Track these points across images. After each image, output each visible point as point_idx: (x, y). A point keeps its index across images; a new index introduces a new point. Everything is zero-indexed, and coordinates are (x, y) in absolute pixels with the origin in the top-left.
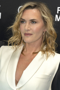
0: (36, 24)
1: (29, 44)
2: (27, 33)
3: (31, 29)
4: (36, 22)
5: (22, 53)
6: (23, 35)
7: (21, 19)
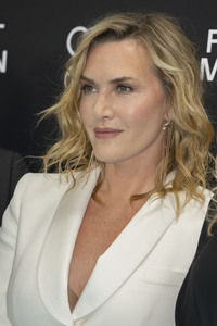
0: (134, 94)
1: (117, 164)
2: (101, 127)
3: (115, 114)
4: (131, 89)
5: (93, 196)
6: (91, 135)
7: (82, 77)
